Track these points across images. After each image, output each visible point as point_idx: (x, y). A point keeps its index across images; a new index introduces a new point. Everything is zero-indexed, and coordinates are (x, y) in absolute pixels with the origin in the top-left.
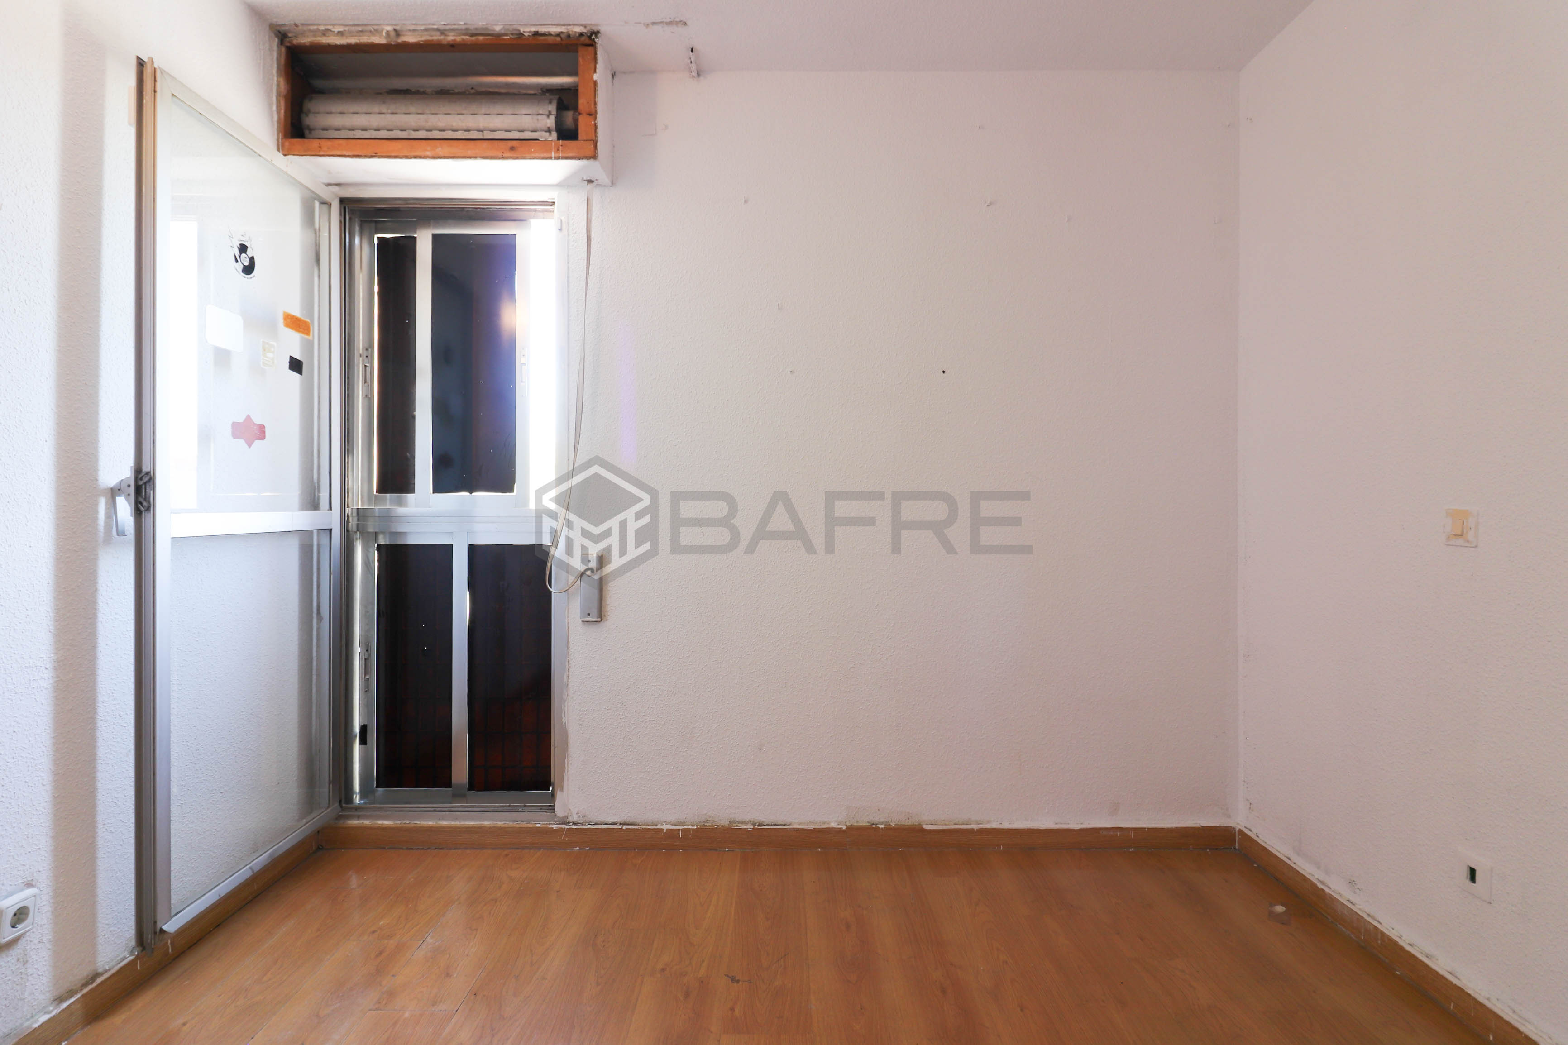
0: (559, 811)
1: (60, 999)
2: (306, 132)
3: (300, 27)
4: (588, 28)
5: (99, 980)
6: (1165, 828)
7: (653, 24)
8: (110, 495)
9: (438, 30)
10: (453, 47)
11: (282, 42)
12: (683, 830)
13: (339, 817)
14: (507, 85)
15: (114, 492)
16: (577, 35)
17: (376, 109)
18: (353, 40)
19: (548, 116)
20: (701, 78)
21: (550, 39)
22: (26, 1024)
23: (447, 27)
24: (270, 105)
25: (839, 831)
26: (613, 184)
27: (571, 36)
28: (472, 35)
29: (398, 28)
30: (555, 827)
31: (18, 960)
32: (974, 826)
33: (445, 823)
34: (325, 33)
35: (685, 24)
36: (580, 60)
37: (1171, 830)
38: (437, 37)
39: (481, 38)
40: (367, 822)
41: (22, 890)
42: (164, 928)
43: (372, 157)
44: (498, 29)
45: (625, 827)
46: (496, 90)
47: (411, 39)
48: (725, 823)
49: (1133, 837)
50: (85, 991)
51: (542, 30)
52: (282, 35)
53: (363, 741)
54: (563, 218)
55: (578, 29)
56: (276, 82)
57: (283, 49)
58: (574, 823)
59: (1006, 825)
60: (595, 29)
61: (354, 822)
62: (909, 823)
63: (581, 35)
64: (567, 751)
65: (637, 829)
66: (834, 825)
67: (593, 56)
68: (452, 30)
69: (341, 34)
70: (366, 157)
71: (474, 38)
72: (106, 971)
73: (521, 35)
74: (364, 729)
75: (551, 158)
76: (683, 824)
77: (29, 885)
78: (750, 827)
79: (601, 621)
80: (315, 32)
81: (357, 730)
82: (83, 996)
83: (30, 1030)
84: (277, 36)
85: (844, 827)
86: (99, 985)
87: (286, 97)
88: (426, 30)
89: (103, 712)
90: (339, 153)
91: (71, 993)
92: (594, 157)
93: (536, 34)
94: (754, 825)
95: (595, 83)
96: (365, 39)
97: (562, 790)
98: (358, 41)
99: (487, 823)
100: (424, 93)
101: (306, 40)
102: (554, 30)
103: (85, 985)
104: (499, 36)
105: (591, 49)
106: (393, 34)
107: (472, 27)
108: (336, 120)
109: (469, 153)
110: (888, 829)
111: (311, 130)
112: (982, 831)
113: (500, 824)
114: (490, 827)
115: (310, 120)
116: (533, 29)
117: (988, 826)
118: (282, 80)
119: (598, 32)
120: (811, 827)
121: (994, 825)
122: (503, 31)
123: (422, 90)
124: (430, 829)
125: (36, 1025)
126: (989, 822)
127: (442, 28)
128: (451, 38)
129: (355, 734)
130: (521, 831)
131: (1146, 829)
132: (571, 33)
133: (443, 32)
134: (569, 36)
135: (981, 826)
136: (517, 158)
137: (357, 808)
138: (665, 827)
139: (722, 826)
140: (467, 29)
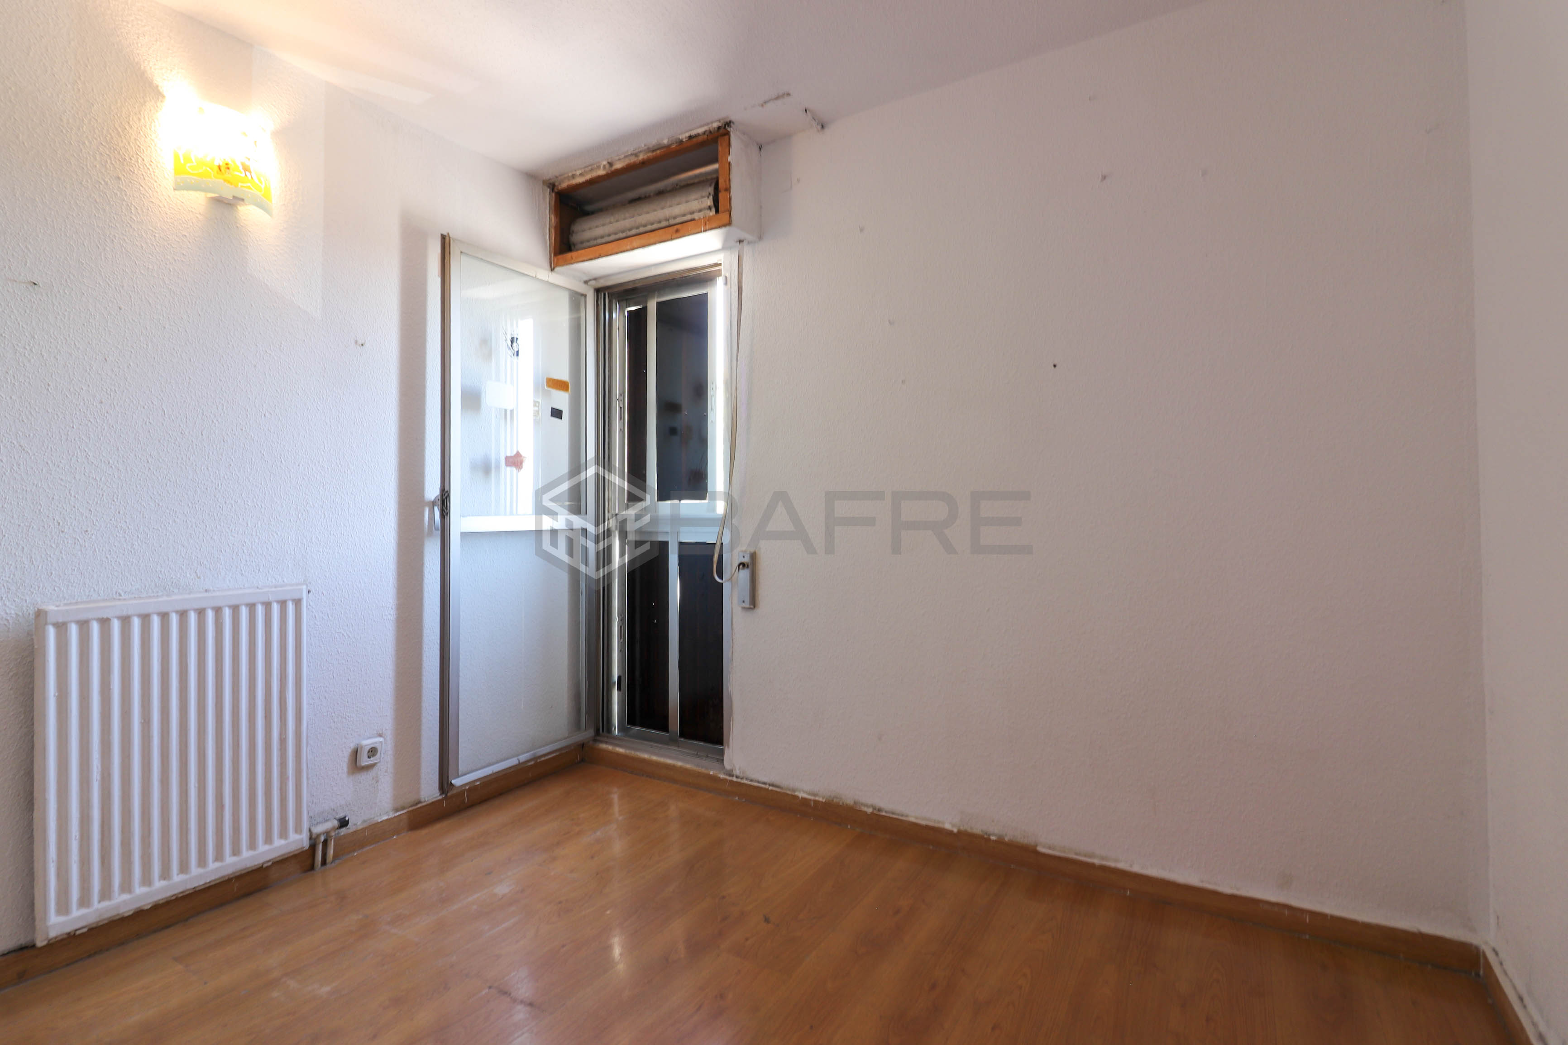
0: (727, 765)
1: (397, 810)
2: (573, 247)
3: (559, 178)
4: (722, 121)
5: (419, 806)
6: (1359, 923)
7: (765, 103)
8: (431, 505)
9: (632, 154)
10: (643, 163)
11: (553, 190)
12: (815, 801)
13: (595, 740)
14: (696, 176)
15: (433, 503)
16: (716, 129)
17: (607, 220)
18: (588, 177)
19: (708, 197)
20: (826, 130)
21: (700, 139)
22: (376, 819)
23: (637, 151)
24: (544, 236)
25: (950, 833)
26: (760, 238)
27: (712, 132)
28: (653, 151)
29: (610, 161)
30: (722, 776)
31: (373, 778)
32: (1097, 861)
33: (654, 758)
34: (573, 176)
35: (789, 94)
36: (720, 148)
37: (1368, 926)
38: (633, 160)
39: (658, 152)
40: (610, 747)
41: (376, 737)
42: (453, 782)
43: (598, 258)
44: (665, 142)
45: (770, 788)
46: (692, 181)
47: (618, 166)
48: (850, 802)
49: (1308, 920)
50: (410, 809)
51: (693, 133)
52: (552, 186)
53: (619, 689)
54: (727, 275)
55: (715, 125)
56: (548, 218)
57: (553, 195)
58: (737, 777)
59: (1136, 869)
60: (728, 120)
61: (604, 746)
62: (1025, 841)
63: (719, 128)
64: (732, 715)
65: (776, 792)
66: (948, 826)
67: (728, 142)
68: (640, 152)
69: (581, 175)
70: (595, 258)
71: (654, 153)
72: (425, 801)
73: (681, 142)
74: (619, 678)
75: (701, 232)
76: (815, 795)
77: (380, 735)
78: (870, 810)
79: (754, 607)
80: (568, 178)
81: (616, 679)
82: (408, 812)
83: (376, 822)
84: (549, 187)
85: (955, 830)
86: (418, 808)
87: (555, 228)
88: (626, 157)
89: (426, 639)
90: (581, 259)
91: (403, 808)
92: (729, 224)
93: (690, 137)
94: (874, 808)
95: (730, 164)
96: (594, 174)
97: (729, 747)
98: (591, 177)
99: (679, 764)
100: (649, 197)
101: (564, 185)
102: (700, 130)
103: (411, 806)
104: (668, 146)
105: (726, 137)
106: (607, 166)
107: (651, 146)
108: (588, 235)
109: (652, 241)
110: (1000, 842)
111: (574, 245)
112: (1103, 868)
113: (688, 766)
114: (681, 767)
115: (575, 238)
116: (687, 135)
117: (1112, 864)
118: (553, 217)
119: (730, 122)
120: (924, 823)
121: (1122, 865)
122: (670, 142)
123: (648, 195)
124: (644, 761)
125: (380, 821)
126: (1116, 861)
127: (634, 152)
128: (641, 157)
129: (614, 681)
130: (699, 775)
131: (1329, 917)
132: (711, 129)
133: (636, 155)
134: (710, 132)
135: (1104, 863)
136: (681, 237)
137: (615, 738)
138: (801, 795)
139: (847, 805)
140: (648, 148)
